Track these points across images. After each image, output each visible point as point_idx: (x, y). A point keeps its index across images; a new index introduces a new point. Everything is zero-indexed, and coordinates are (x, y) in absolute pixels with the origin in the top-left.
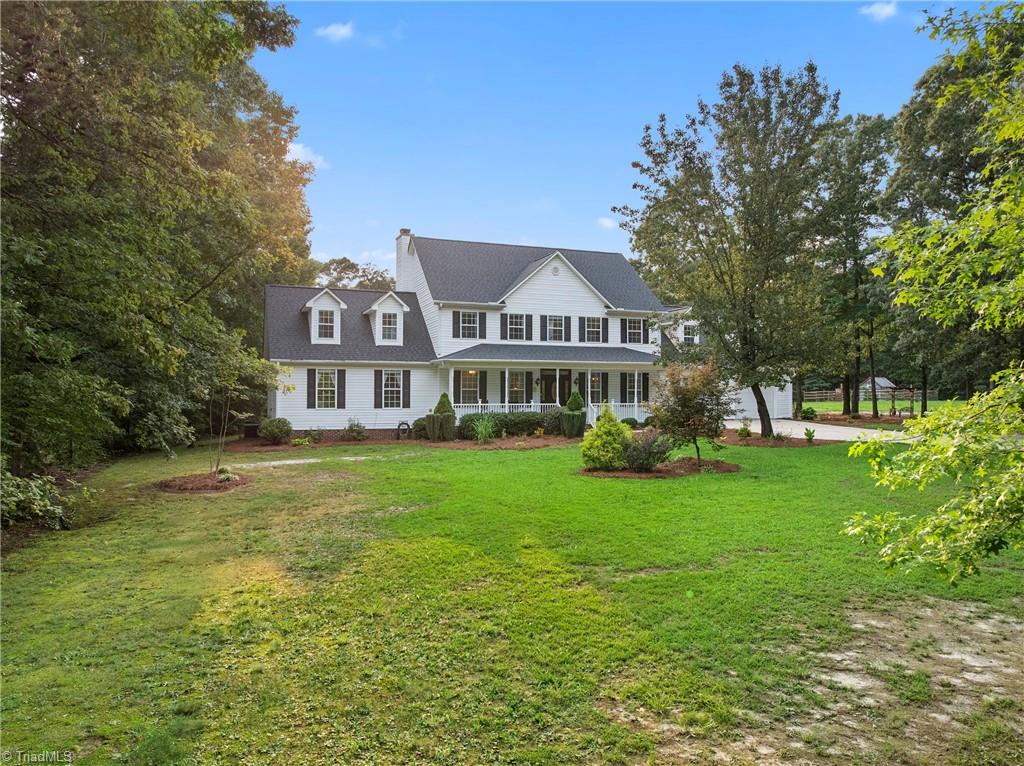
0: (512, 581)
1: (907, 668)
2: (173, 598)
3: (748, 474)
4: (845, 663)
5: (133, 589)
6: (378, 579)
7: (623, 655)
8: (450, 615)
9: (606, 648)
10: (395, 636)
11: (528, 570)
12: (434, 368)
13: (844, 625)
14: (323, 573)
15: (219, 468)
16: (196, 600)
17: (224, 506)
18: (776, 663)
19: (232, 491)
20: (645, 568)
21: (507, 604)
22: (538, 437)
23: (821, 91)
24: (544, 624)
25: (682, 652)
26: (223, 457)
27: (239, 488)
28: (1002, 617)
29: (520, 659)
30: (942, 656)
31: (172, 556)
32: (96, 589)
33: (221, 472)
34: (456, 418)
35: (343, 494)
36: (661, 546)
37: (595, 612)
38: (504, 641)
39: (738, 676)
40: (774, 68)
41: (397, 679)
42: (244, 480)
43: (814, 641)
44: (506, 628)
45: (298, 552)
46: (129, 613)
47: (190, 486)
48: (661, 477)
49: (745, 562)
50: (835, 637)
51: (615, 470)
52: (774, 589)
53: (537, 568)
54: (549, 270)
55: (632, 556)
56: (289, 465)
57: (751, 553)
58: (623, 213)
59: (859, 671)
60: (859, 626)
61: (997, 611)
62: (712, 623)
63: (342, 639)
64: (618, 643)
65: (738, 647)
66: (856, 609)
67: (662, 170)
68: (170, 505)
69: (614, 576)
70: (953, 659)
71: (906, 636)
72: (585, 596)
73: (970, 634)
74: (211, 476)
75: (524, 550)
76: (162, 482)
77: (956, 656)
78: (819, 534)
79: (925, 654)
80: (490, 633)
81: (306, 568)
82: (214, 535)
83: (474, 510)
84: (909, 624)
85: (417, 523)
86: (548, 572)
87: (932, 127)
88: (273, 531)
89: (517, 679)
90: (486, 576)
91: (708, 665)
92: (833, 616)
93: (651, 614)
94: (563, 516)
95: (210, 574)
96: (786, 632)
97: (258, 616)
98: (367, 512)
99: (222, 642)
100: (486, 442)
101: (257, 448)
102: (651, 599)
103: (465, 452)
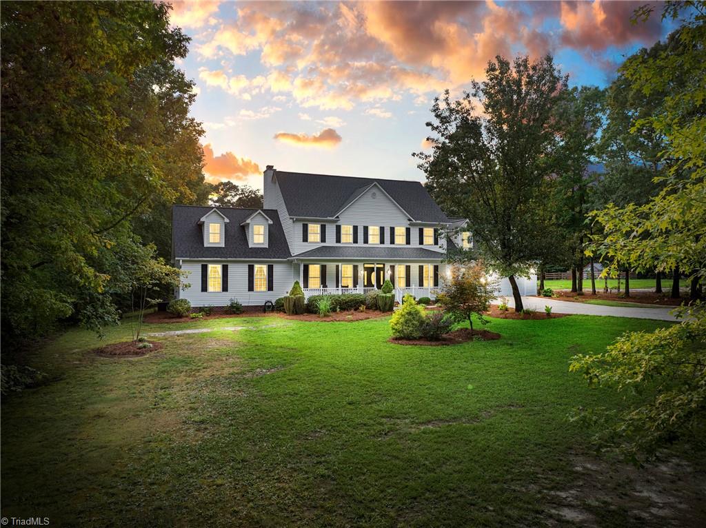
0: (339, 432)
1: (611, 504)
2: (102, 447)
3: (505, 341)
4: (569, 499)
5: (73, 439)
6: (247, 431)
7: (414, 494)
8: (295, 461)
9: (403, 488)
10: (256, 478)
11: (351, 423)
12: (290, 262)
13: (569, 468)
14: (208, 426)
15: (139, 337)
16: (118, 448)
17: (141, 368)
18: (521, 500)
19: (148, 356)
20: (433, 420)
21: (335, 451)
22: (362, 312)
23: (556, 74)
24: (360, 468)
25: (456, 491)
26: (143, 328)
27: (152, 354)
28: (678, 461)
29: (343, 497)
30: (636, 494)
31: (103, 411)
32: (47, 439)
33: (141, 341)
34: (305, 299)
35: (224, 359)
36: (444, 403)
37: (397, 458)
38: (332, 482)
39: (494, 511)
40: (524, 58)
41: (256, 514)
42: (157, 347)
43: (547, 482)
44: (334, 472)
45: (191, 409)
46: (70, 460)
47: (118, 352)
48: (446, 345)
49: (501, 415)
50: (562, 478)
51: (415, 339)
52: (521, 439)
53: (357, 421)
54: (369, 195)
55: (423, 411)
56: (188, 334)
57: (506, 408)
58: (420, 157)
59: (578, 506)
60: (579, 469)
61: (675, 456)
62: (477, 467)
63: (219, 482)
64: (411, 483)
65: (495, 486)
66: (577, 454)
67: (446, 128)
68: (104, 368)
69: (411, 427)
70: (643, 497)
71: (611, 477)
72: (390, 445)
73: (655, 475)
74: (134, 343)
75: (349, 406)
76: (98, 349)
77: (645, 494)
78: (553, 392)
79: (624, 493)
80: (322, 476)
81: (196, 422)
82: (133, 393)
83: (315, 372)
84: (613, 468)
85: (275, 383)
86: (365, 425)
87: (632, 97)
88: (174, 390)
89: (341, 514)
90: (321, 428)
91: (473, 502)
92: (561, 460)
93: (435, 460)
94: (377, 377)
95: (129, 427)
96: (528, 474)
97: (161, 461)
98: (241, 373)
99: (135, 484)
100: (325, 316)
101: (167, 320)
102: (436, 447)
103: (311, 323)
